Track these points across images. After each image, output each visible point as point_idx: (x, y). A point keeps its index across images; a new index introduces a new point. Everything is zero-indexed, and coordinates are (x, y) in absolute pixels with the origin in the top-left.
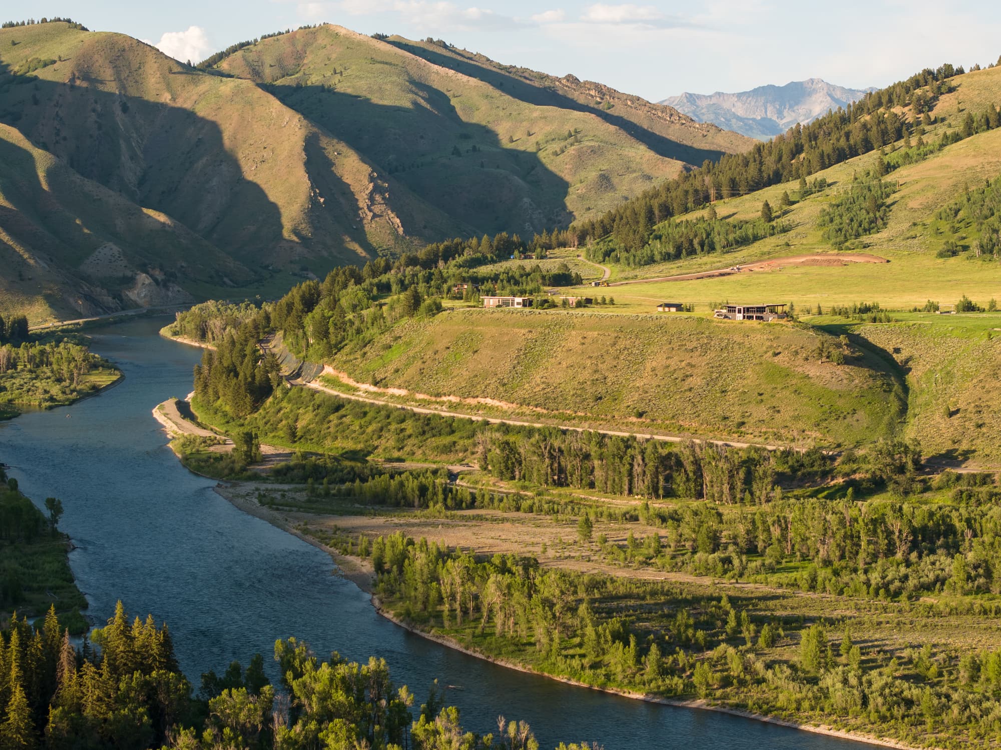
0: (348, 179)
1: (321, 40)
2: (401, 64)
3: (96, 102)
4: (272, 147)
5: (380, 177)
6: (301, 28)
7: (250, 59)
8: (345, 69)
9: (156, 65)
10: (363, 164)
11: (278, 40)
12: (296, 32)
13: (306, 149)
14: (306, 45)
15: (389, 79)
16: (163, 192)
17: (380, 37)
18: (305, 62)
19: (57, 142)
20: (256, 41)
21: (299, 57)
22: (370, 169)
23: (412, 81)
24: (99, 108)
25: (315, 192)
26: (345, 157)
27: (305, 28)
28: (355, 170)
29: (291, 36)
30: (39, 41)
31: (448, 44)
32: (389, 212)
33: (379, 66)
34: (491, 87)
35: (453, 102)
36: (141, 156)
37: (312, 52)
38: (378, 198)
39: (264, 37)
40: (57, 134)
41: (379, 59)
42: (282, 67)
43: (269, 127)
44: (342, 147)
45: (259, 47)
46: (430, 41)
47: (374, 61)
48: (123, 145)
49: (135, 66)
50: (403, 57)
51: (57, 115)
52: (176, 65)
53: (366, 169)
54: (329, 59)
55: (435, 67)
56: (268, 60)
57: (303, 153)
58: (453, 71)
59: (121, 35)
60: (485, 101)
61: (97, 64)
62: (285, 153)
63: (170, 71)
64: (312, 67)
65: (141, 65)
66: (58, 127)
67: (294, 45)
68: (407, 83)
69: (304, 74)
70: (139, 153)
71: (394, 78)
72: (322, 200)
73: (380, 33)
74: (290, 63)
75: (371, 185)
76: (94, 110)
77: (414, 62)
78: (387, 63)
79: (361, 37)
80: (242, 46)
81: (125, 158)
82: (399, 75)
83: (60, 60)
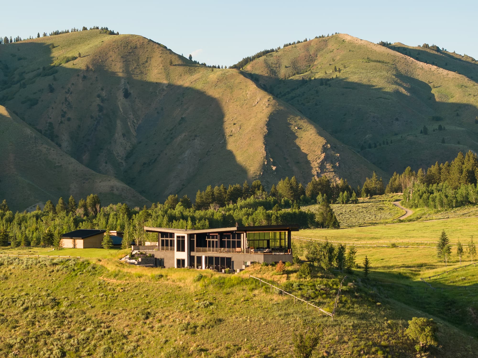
0: (304, 149)
1: (331, 46)
2: (391, 62)
3: (102, 89)
4: (240, 123)
5: (334, 148)
6: (316, 38)
7: (270, 62)
8: (345, 67)
9: (160, 59)
10: (320, 137)
11: (295, 47)
12: (312, 40)
13: (268, 124)
14: (318, 50)
15: (379, 73)
16: (145, 164)
17: (383, 44)
18: (315, 63)
19: (61, 122)
20: (279, 48)
21: (311, 59)
22: (324, 141)
23: (399, 75)
24: (104, 94)
25: (269, 161)
26: (304, 131)
27: (320, 37)
28: (311, 142)
29: (307, 44)
30: (73, 44)
31: (441, 48)
32: (337, 179)
33: (372, 64)
34: (466, 79)
35: (433, 91)
36: (135, 134)
37: (322, 55)
38: (329, 166)
39: (286, 46)
40: (63, 116)
41: (374, 59)
42: (295, 68)
43: (241, 107)
44: (304, 123)
45: (280, 53)
46: (426, 46)
47: (369, 60)
48: (119, 123)
49: (143, 59)
50: (394, 56)
51: (66, 99)
52: (177, 59)
53: (321, 141)
54: (334, 60)
55: (421, 64)
56: (285, 62)
57: (266, 127)
58: (435, 67)
59: (136, 36)
60: (461, 90)
61: (111, 59)
62: (250, 128)
63: (171, 63)
64: (319, 67)
65: (148, 59)
66: (64, 110)
67: (308, 50)
68: (394, 77)
69: (312, 72)
70: (132, 130)
71: (384, 73)
72: (274, 168)
73: (385, 41)
74: (302, 64)
75: (323, 155)
76: (99, 96)
77: (403, 61)
78: (379, 62)
79: (362, 42)
80: (266, 53)
81: (118, 135)
82: (388, 71)
83: (80, 56)
